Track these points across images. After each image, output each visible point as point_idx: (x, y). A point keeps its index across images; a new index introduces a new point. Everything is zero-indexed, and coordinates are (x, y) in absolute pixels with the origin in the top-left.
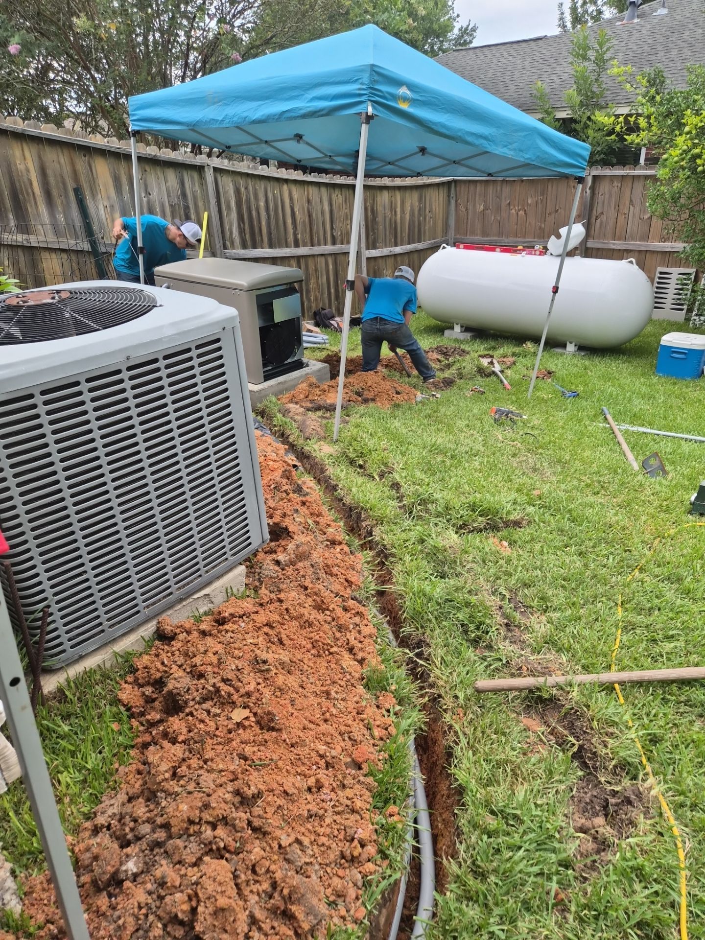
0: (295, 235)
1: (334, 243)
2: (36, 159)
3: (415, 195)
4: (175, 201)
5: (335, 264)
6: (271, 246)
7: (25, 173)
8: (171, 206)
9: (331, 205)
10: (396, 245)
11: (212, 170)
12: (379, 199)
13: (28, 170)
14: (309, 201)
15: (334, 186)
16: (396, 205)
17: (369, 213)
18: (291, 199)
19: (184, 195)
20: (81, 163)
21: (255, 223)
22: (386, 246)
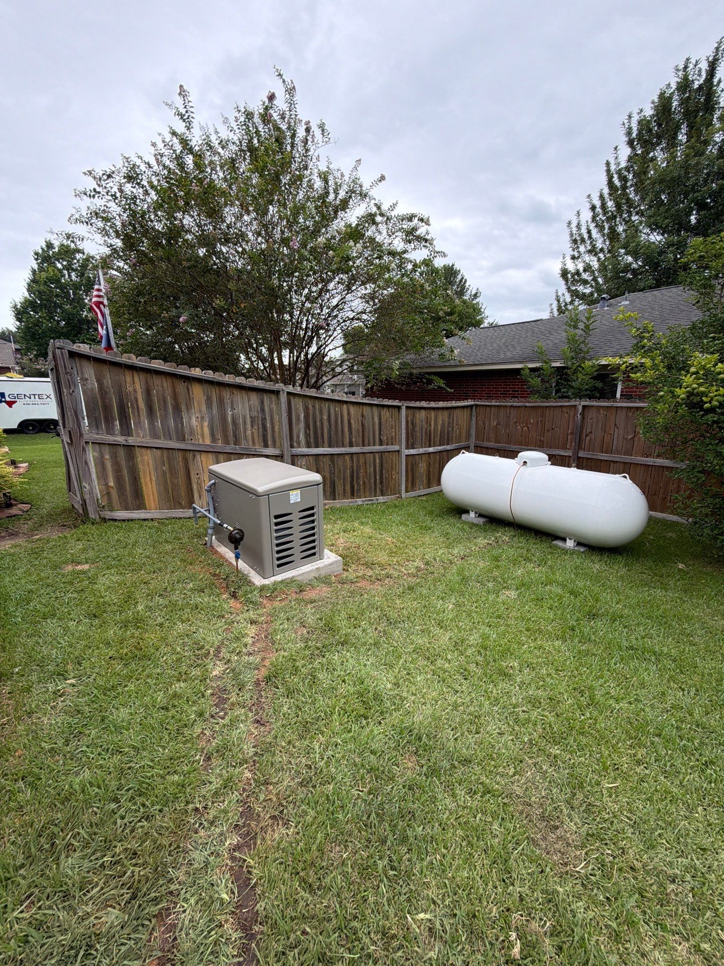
0: (350, 439)
1: (381, 444)
2: (143, 383)
3: (446, 413)
4: (255, 414)
5: (381, 458)
6: (330, 446)
7: (132, 393)
8: (251, 417)
9: (380, 419)
10: (430, 446)
11: (285, 394)
12: (418, 416)
13: (135, 391)
14: (363, 416)
15: (384, 406)
16: (431, 419)
17: (410, 425)
18: (349, 414)
19: (263, 410)
20: (181, 387)
21: (319, 430)
22: (422, 447)
